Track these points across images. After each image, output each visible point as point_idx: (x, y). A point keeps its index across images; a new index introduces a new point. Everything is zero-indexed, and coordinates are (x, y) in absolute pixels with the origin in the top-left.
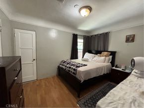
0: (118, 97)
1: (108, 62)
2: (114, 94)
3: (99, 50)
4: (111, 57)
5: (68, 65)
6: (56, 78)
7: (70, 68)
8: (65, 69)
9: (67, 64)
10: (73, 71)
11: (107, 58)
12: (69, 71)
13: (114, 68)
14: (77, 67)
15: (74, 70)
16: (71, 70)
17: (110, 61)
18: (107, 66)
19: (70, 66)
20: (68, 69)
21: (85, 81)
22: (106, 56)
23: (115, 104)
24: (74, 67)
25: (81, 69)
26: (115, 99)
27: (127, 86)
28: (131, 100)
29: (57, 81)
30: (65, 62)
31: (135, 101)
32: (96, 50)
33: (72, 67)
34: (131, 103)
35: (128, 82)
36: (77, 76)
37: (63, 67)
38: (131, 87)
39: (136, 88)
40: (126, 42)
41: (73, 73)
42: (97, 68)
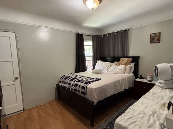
0: (138, 112)
1: (130, 72)
2: (134, 110)
3: (116, 55)
4: (133, 64)
5: (72, 82)
6: (55, 103)
7: (76, 85)
8: (69, 88)
9: (72, 80)
10: (81, 90)
11: (128, 66)
12: (75, 90)
13: (138, 80)
14: (87, 83)
15: (83, 87)
16: (77, 88)
17: (133, 70)
18: (128, 77)
19: (75, 83)
20: (73, 87)
21: (99, 102)
22: (126, 64)
23: (134, 119)
24: (82, 84)
25: (93, 86)
26: (134, 115)
27: (149, 99)
28: (151, 113)
29: (57, 108)
30: (67, 77)
31: (155, 113)
32: (112, 55)
33: (79, 83)
34: (150, 115)
35: (150, 95)
36: (88, 97)
37: (65, 85)
38: (153, 100)
39: (158, 100)
40: (151, 43)
41: (82, 93)
42: (115, 83)
